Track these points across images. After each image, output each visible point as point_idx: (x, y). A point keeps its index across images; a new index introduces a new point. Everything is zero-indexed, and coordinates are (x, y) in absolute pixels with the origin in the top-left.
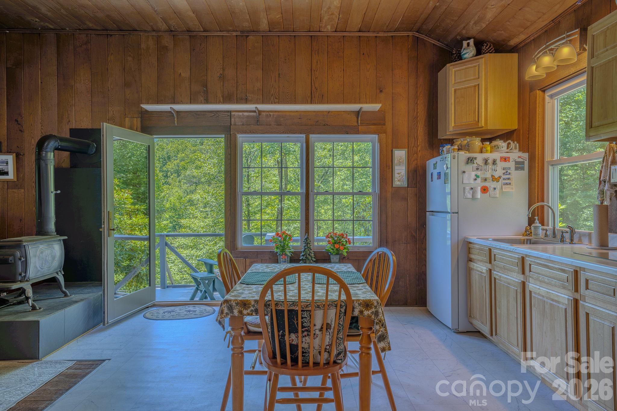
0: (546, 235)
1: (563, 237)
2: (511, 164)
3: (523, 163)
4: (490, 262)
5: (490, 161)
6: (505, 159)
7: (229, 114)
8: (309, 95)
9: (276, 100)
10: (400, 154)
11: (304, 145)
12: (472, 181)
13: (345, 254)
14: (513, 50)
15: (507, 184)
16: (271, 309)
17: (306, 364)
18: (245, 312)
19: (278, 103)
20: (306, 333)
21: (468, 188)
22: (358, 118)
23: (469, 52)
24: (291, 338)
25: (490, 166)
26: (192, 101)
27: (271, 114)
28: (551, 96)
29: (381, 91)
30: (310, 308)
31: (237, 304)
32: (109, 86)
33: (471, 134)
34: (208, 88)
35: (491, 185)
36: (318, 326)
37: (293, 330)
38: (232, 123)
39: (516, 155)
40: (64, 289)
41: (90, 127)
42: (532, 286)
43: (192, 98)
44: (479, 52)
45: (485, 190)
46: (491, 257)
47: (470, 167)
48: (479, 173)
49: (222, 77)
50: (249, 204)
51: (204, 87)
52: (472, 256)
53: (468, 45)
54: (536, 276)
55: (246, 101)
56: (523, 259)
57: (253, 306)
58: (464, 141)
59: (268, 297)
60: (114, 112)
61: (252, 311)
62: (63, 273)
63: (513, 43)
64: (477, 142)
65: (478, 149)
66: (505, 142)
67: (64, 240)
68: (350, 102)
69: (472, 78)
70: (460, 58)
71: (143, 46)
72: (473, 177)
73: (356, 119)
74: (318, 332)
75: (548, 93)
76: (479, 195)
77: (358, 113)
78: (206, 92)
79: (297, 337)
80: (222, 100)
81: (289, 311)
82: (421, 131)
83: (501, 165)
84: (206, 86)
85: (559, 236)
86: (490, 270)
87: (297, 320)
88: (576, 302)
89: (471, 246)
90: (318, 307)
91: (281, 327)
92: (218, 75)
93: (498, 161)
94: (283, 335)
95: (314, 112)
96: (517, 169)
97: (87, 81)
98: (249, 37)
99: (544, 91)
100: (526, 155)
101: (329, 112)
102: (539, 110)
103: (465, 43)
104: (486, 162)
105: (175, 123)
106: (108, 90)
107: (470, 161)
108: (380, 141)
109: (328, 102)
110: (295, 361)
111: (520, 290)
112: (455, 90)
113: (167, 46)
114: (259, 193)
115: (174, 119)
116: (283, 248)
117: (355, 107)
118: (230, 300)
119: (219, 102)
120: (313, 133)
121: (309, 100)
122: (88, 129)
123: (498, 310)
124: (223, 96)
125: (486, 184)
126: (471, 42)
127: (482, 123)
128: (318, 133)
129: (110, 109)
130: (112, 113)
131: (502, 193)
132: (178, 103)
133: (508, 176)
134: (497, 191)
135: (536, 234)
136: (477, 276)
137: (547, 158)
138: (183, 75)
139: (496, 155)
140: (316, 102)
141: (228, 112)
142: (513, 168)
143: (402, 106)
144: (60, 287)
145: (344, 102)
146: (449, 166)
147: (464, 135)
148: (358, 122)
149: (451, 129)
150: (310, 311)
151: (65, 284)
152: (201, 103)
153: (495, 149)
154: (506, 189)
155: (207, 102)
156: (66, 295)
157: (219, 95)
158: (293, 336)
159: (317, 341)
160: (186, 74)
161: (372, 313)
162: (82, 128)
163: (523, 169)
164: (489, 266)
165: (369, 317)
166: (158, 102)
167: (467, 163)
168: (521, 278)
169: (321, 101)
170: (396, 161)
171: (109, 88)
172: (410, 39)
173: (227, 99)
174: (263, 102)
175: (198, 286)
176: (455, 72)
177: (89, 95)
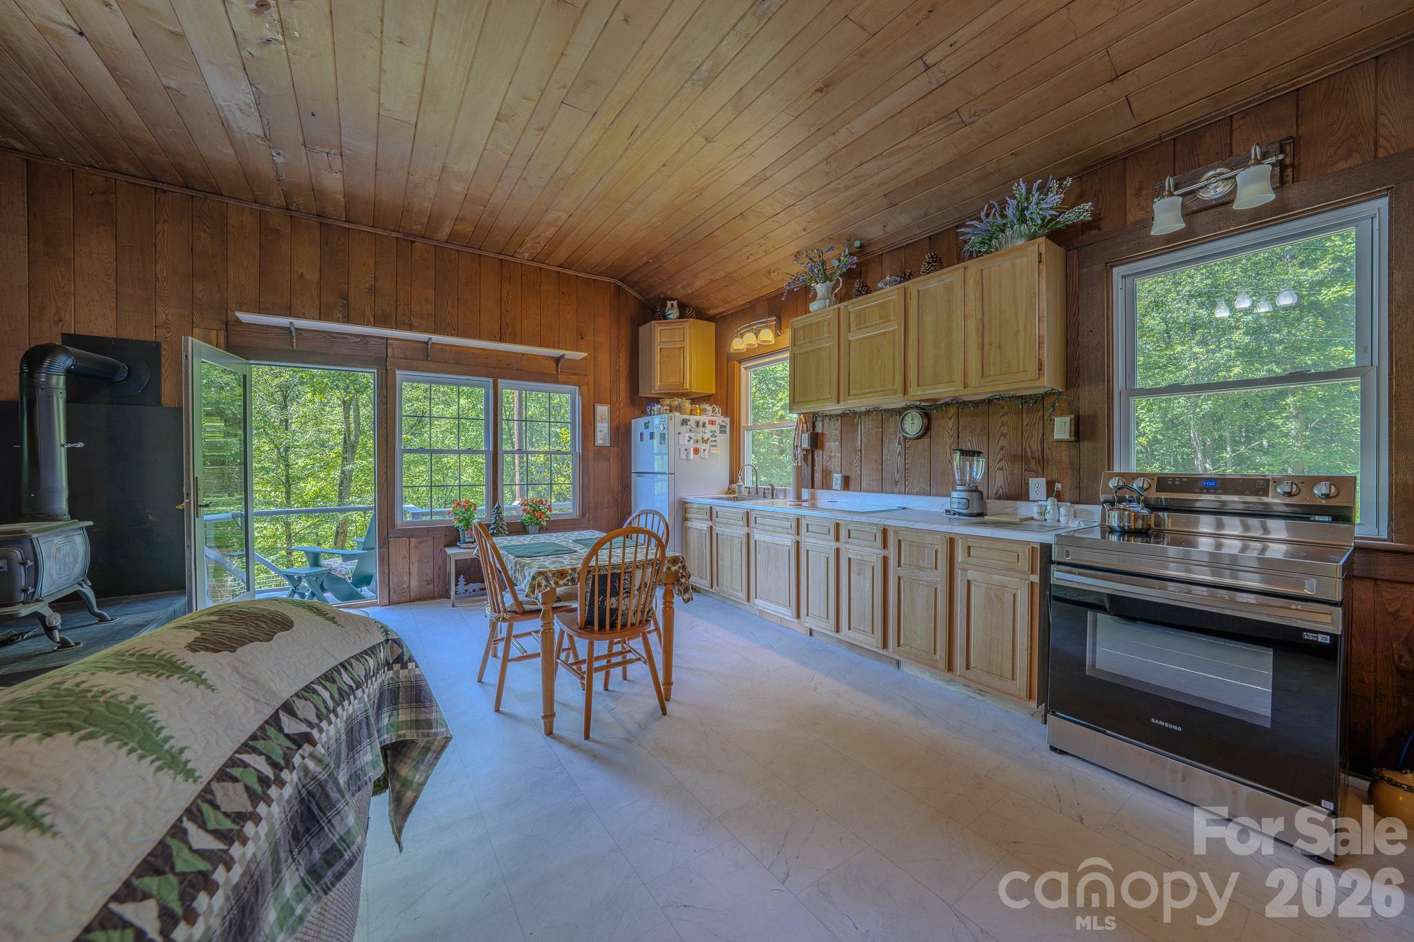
0: (749, 492)
1: (765, 493)
2: (716, 428)
3: (725, 427)
4: (711, 520)
5: (701, 424)
6: (712, 423)
7: (384, 341)
8: (498, 330)
9: (454, 332)
10: (602, 410)
11: (491, 392)
12: (686, 443)
13: (545, 523)
14: (710, 319)
15: (713, 446)
16: (594, 576)
17: (624, 626)
18: (561, 582)
19: (457, 335)
20: (625, 595)
21: (683, 449)
22: (557, 366)
23: (673, 313)
24: (611, 602)
25: (701, 429)
26: (322, 318)
27: (447, 348)
28: (746, 368)
29: (582, 338)
30: (630, 570)
31: (554, 575)
32: (158, 272)
33: (680, 395)
34: (350, 301)
35: (702, 446)
36: (637, 587)
37: (615, 593)
38: (389, 355)
39: (720, 419)
40: (97, 610)
41: (112, 334)
42: (757, 536)
43: (322, 311)
44: (681, 316)
45: (696, 451)
46: (711, 514)
47: (684, 429)
48: (692, 435)
49: (374, 290)
50: (287, 465)
51: (343, 298)
52: (689, 516)
53: (672, 305)
54: (761, 527)
55: (411, 327)
56: (748, 512)
57: (571, 575)
58: (676, 402)
59: (593, 563)
60: (170, 316)
61: (568, 580)
62: (90, 584)
63: (711, 312)
64: (687, 404)
65: (688, 412)
66: (711, 405)
67: (87, 528)
68: (548, 346)
69: (677, 339)
70: (664, 317)
71: (231, 220)
72: (687, 438)
73: (555, 366)
74: (636, 592)
75: (744, 365)
76: (692, 456)
77: (558, 360)
78: (347, 307)
79: (618, 600)
80: (372, 322)
81: (612, 574)
82: (623, 385)
83: (709, 427)
84: (347, 299)
85: (761, 493)
86: (711, 527)
87: (619, 582)
88: (798, 543)
89: (688, 506)
90: (638, 567)
91: (603, 592)
92: (367, 285)
93: (707, 425)
94: (603, 601)
95: (505, 352)
96: (721, 432)
97: (106, 257)
98: (416, 244)
99: (740, 363)
100: (727, 420)
101: (523, 355)
102: (736, 379)
103: (669, 303)
104: (697, 424)
105: (293, 346)
106: (157, 278)
107: (684, 422)
108: (581, 394)
109: (521, 343)
110: (613, 625)
111: (744, 541)
112: (661, 349)
113: (278, 230)
114: (427, 450)
115: (292, 338)
116: (467, 522)
117: (556, 353)
118: (546, 572)
119: (368, 324)
120: (504, 378)
121: (498, 338)
122: (108, 338)
123: (720, 563)
124: (374, 317)
125: (698, 446)
126: (675, 303)
127: (687, 385)
128: (510, 379)
129: (159, 309)
130: (164, 317)
131: (710, 454)
132: (297, 317)
133: (714, 439)
134: (706, 452)
135: (740, 492)
136: (695, 535)
137: (743, 424)
138: (307, 276)
139: (704, 419)
140: (507, 339)
141: (383, 338)
142: (718, 431)
143: (604, 358)
144: (88, 607)
145: (541, 345)
146: (666, 427)
147: (672, 395)
148: (557, 370)
149: (657, 388)
150: (630, 572)
151: (97, 602)
152: (338, 321)
153: (703, 411)
154: (714, 451)
155: (348, 320)
156: (102, 619)
157: (369, 313)
158: (614, 600)
159: (634, 601)
160: (312, 276)
161: (679, 567)
162: (91, 334)
163: (725, 432)
164: (710, 523)
165: (677, 572)
166: (260, 311)
167: (682, 424)
168: (746, 530)
169: (513, 340)
170: (598, 417)
171: (159, 276)
172: (612, 285)
173: (382, 320)
174: (435, 332)
175: (295, 587)
176: (661, 330)
177: (111, 281)
